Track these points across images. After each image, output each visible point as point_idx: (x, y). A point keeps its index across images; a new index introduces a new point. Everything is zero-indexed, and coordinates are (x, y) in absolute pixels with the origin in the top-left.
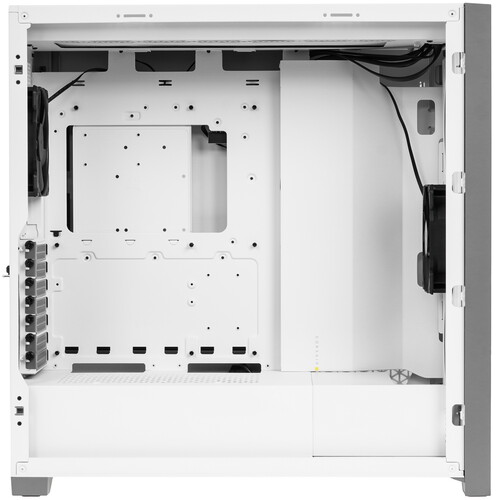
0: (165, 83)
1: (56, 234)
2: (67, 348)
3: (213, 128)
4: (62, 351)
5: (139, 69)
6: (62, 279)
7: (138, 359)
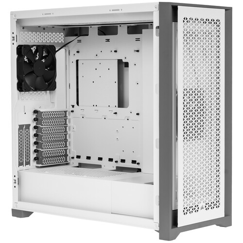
0: (108, 40)
1: (73, 106)
2: (77, 156)
3: (124, 61)
4: (75, 157)
5: (99, 34)
6: (75, 126)
7: (99, 163)
